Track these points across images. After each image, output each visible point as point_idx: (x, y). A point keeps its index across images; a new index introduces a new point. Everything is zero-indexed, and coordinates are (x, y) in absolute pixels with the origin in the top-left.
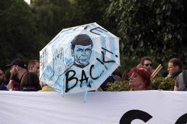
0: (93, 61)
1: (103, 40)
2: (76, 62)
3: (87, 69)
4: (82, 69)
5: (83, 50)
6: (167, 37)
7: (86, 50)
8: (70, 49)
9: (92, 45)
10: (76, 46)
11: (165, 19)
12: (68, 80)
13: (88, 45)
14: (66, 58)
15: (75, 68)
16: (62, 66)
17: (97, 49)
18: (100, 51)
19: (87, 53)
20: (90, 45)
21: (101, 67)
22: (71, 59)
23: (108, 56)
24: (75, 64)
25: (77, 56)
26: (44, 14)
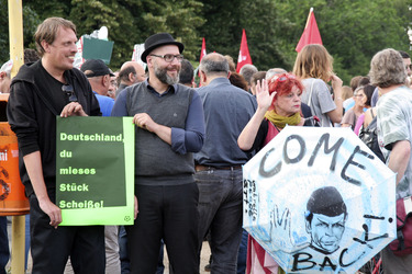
2: (314, 244)
4: (324, 256)
5: (328, 225)
7: (333, 225)
8: (304, 219)
9: (346, 214)
10: (315, 216)
13: (339, 214)
14: (295, 233)
17: (355, 221)
18: (360, 224)
19: (337, 230)
20: (343, 215)
22: (305, 238)
24: (311, 246)
25: (316, 236)
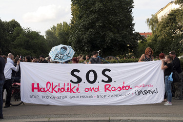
0: (65, 54)
1: (70, 51)
3: (62, 56)
5: (63, 50)
6: (86, 49)
9: (67, 50)
11: (85, 43)
12: (56, 57)
14: (58, 51)
15: (59, 54)
16: (56, 52)
17: (67, 52)
18: (68, 52)
19: (64, 52)
21: (67, 57)
23: (70, 55)
25: (61, 51)
26: (50, 41)
